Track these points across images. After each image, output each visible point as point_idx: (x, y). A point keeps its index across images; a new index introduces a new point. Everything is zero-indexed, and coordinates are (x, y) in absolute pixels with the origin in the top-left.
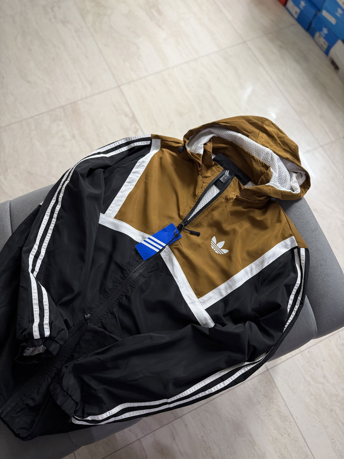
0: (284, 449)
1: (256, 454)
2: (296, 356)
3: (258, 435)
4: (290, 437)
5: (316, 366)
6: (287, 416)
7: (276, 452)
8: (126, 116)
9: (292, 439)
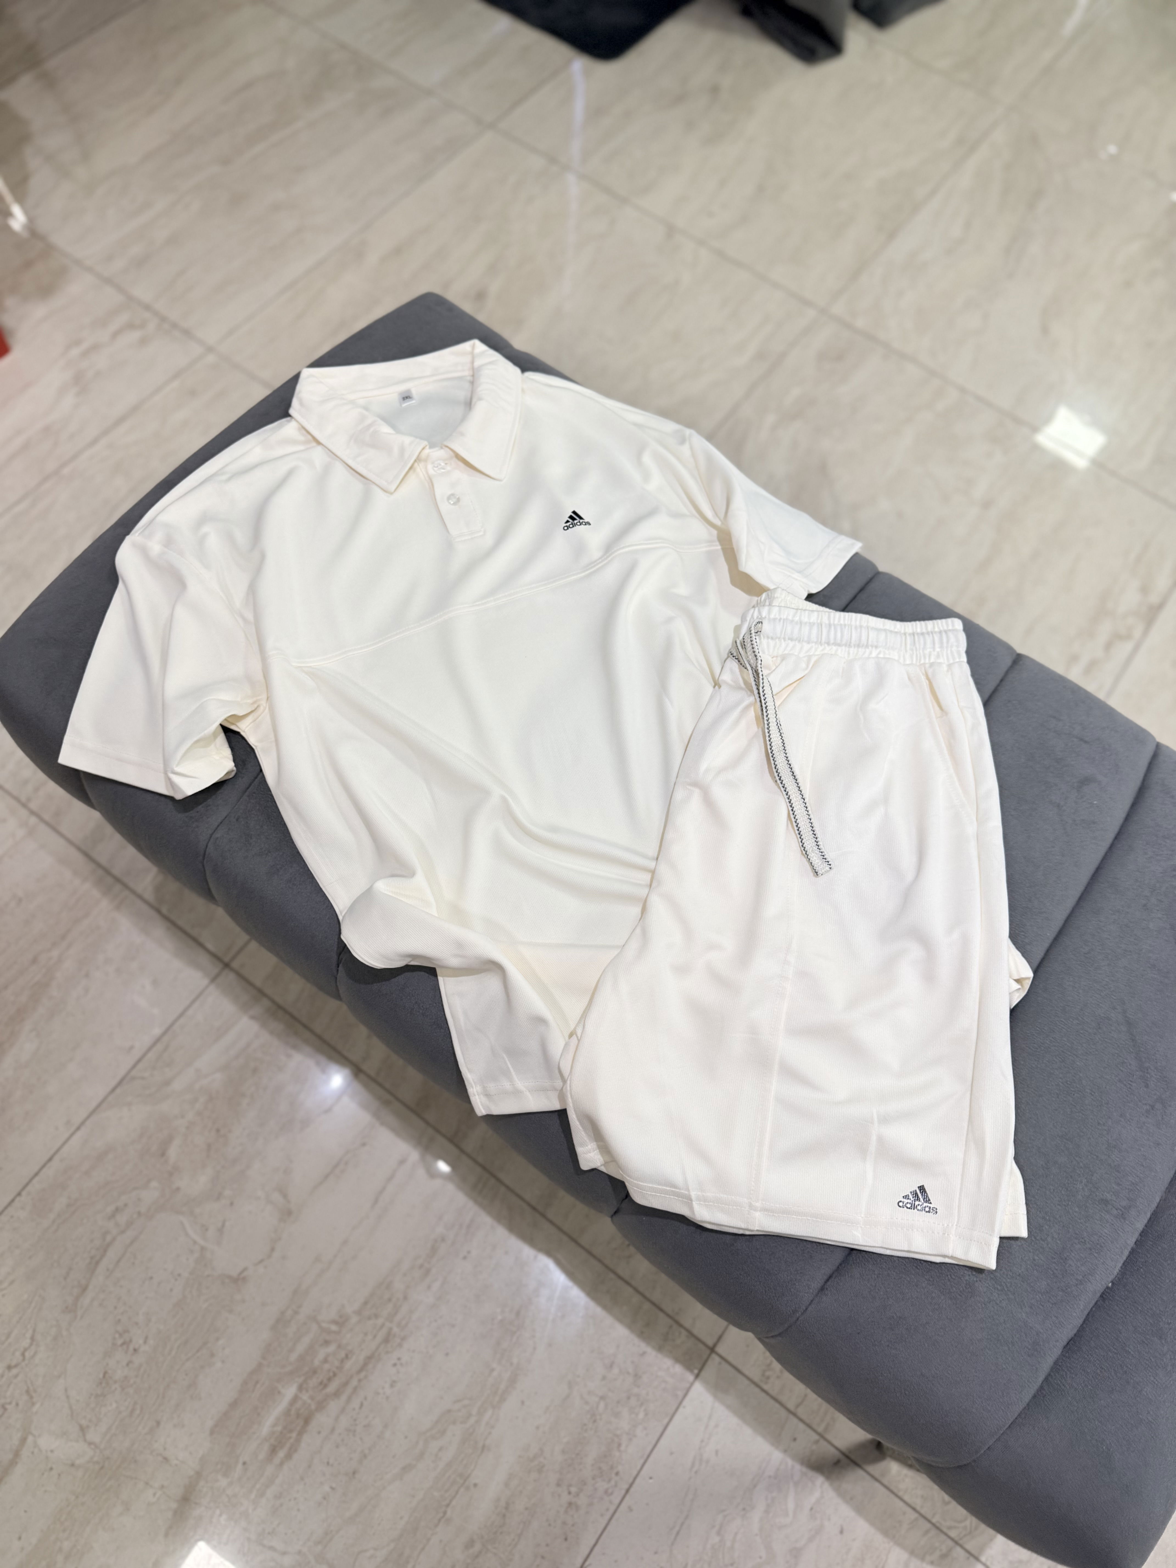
0: (526, 1509)
1: (472, 1420)
2: (801, 1426)
3: (523, 1403)
4: (566, 1512)
5: (811, 1509)
6: (617, 1474)
7: (507, 1485)
8: (1145, 590)
9: (564, 1523)
